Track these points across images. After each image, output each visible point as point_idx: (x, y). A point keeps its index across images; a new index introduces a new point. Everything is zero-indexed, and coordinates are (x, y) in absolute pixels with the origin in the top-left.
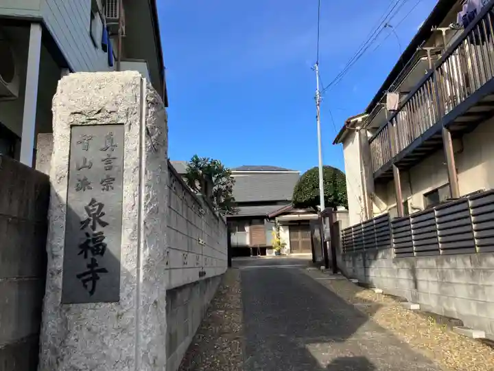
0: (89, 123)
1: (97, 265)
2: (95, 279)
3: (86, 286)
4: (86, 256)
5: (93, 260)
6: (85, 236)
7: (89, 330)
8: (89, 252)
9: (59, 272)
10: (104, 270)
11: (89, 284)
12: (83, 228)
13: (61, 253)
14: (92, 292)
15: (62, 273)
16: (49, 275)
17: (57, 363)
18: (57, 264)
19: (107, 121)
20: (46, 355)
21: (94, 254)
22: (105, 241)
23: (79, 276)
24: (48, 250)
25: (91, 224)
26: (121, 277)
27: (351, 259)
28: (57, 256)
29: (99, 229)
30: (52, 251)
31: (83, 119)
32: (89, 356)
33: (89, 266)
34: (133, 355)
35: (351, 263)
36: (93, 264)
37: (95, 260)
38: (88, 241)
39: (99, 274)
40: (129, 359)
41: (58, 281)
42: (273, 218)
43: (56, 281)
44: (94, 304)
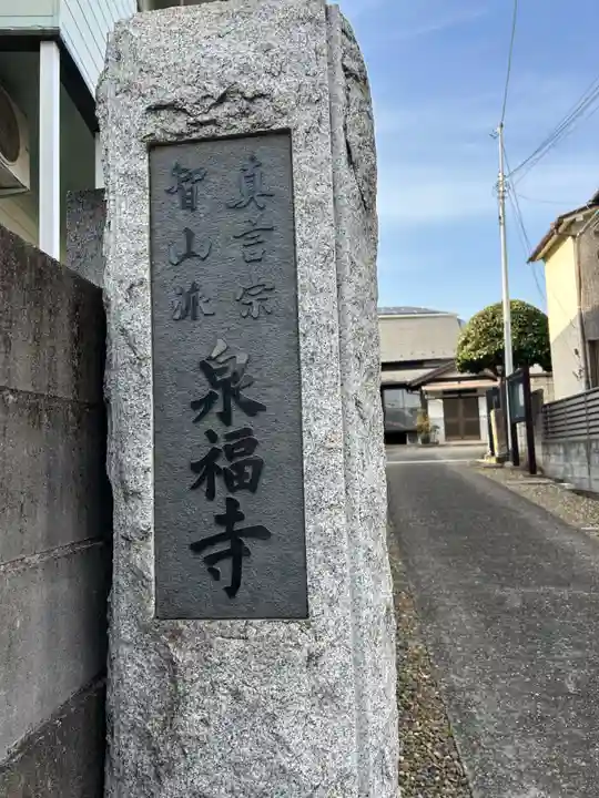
0: (195, 136)
1: (241, 517)
2: (238, 555)
3: (216, 575)
4: (211, 495)
5: (232, 504)
6: (203, 439)
7: (237, 695)
8: (219, 483)
9: (145, 535)
10: (260, 533)
11: (224, 567)
12: (198, 419)
13: (147, 484)
14: (232, 591)
15: (152, 539)
16: (118, 541)
17: (158, 776)
18: (138, 514)
19: (242, 126)
20: (127, 749)
21: (232, 489)
22: (258, 453)
23: (197, 547)
24: (112, 474)
25: (218, 408)
26: (309, 551)
27: (561, 451)
28: (136, 494)
29: (240, 420)
30: (123, 482)
31: (179, 124)
32: (239, 768)
33: (219, 520)
34: (351, 763)
35: (562, 457)
36: (232, 514)
37: (237, 504)
38: (214, 454)
39: (247, 542)
40: (345, 776)
41: (145, 558)
42: (417, 387)
43: (139, 559)
44: (241, 624)
